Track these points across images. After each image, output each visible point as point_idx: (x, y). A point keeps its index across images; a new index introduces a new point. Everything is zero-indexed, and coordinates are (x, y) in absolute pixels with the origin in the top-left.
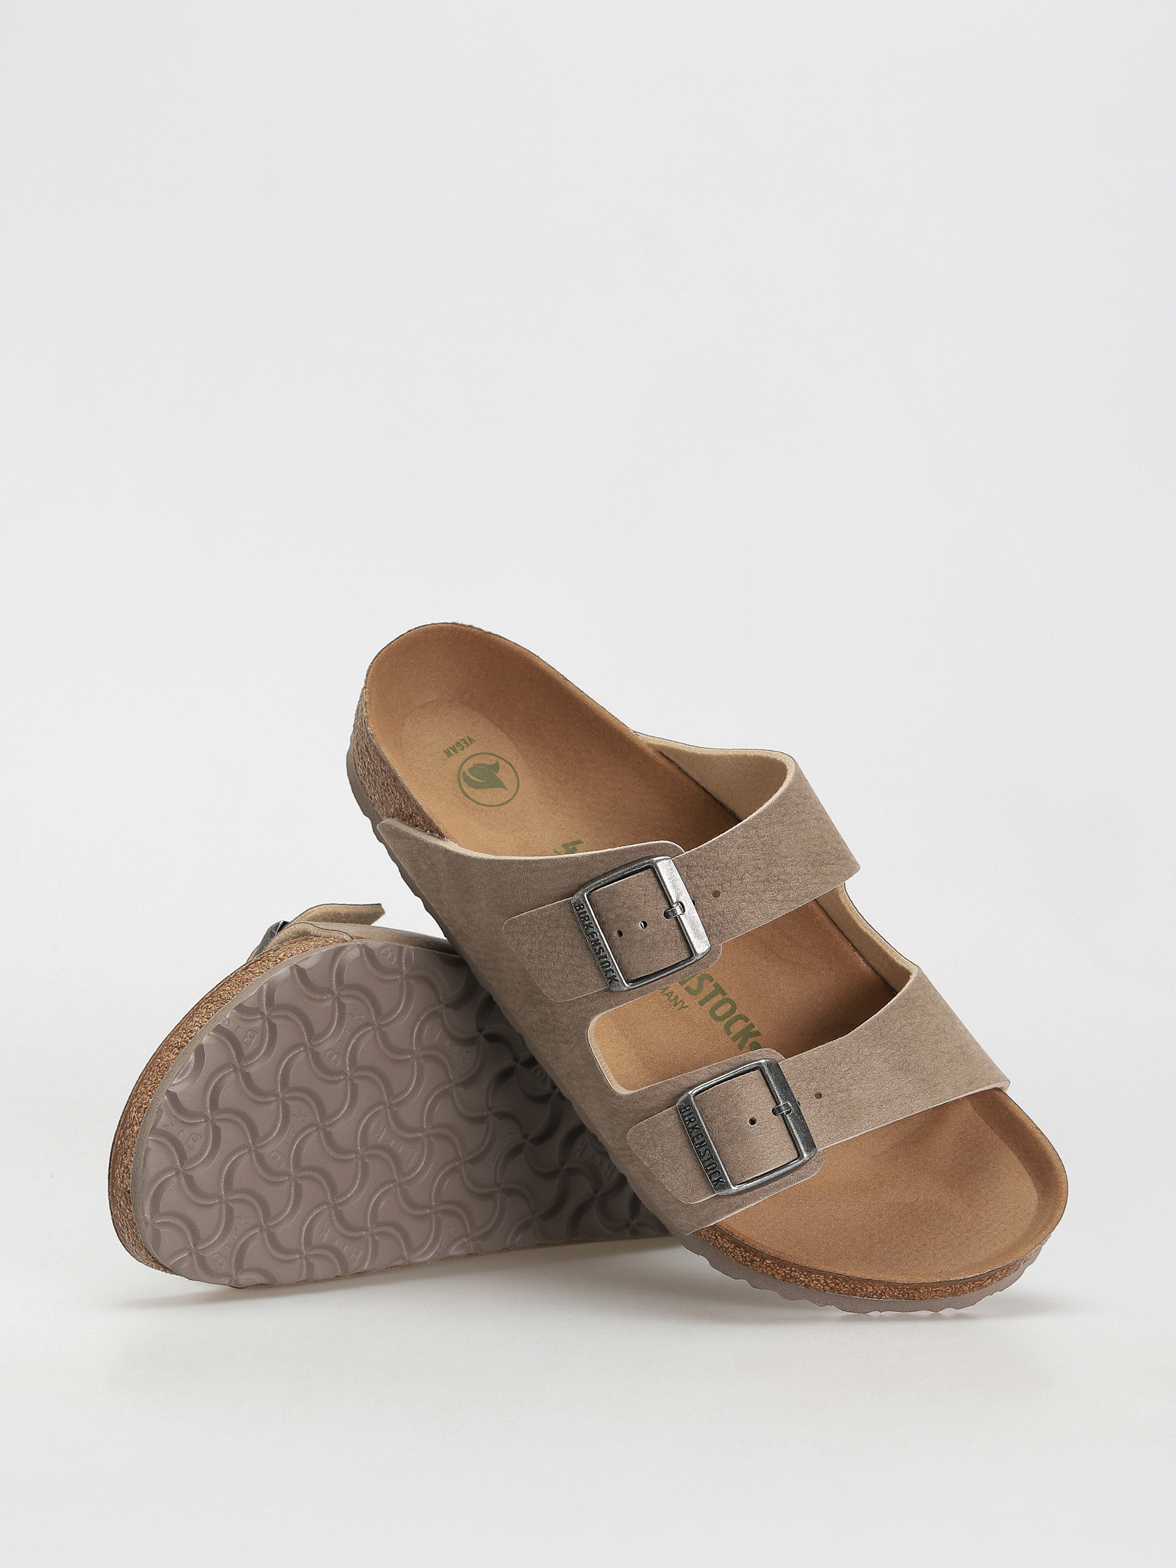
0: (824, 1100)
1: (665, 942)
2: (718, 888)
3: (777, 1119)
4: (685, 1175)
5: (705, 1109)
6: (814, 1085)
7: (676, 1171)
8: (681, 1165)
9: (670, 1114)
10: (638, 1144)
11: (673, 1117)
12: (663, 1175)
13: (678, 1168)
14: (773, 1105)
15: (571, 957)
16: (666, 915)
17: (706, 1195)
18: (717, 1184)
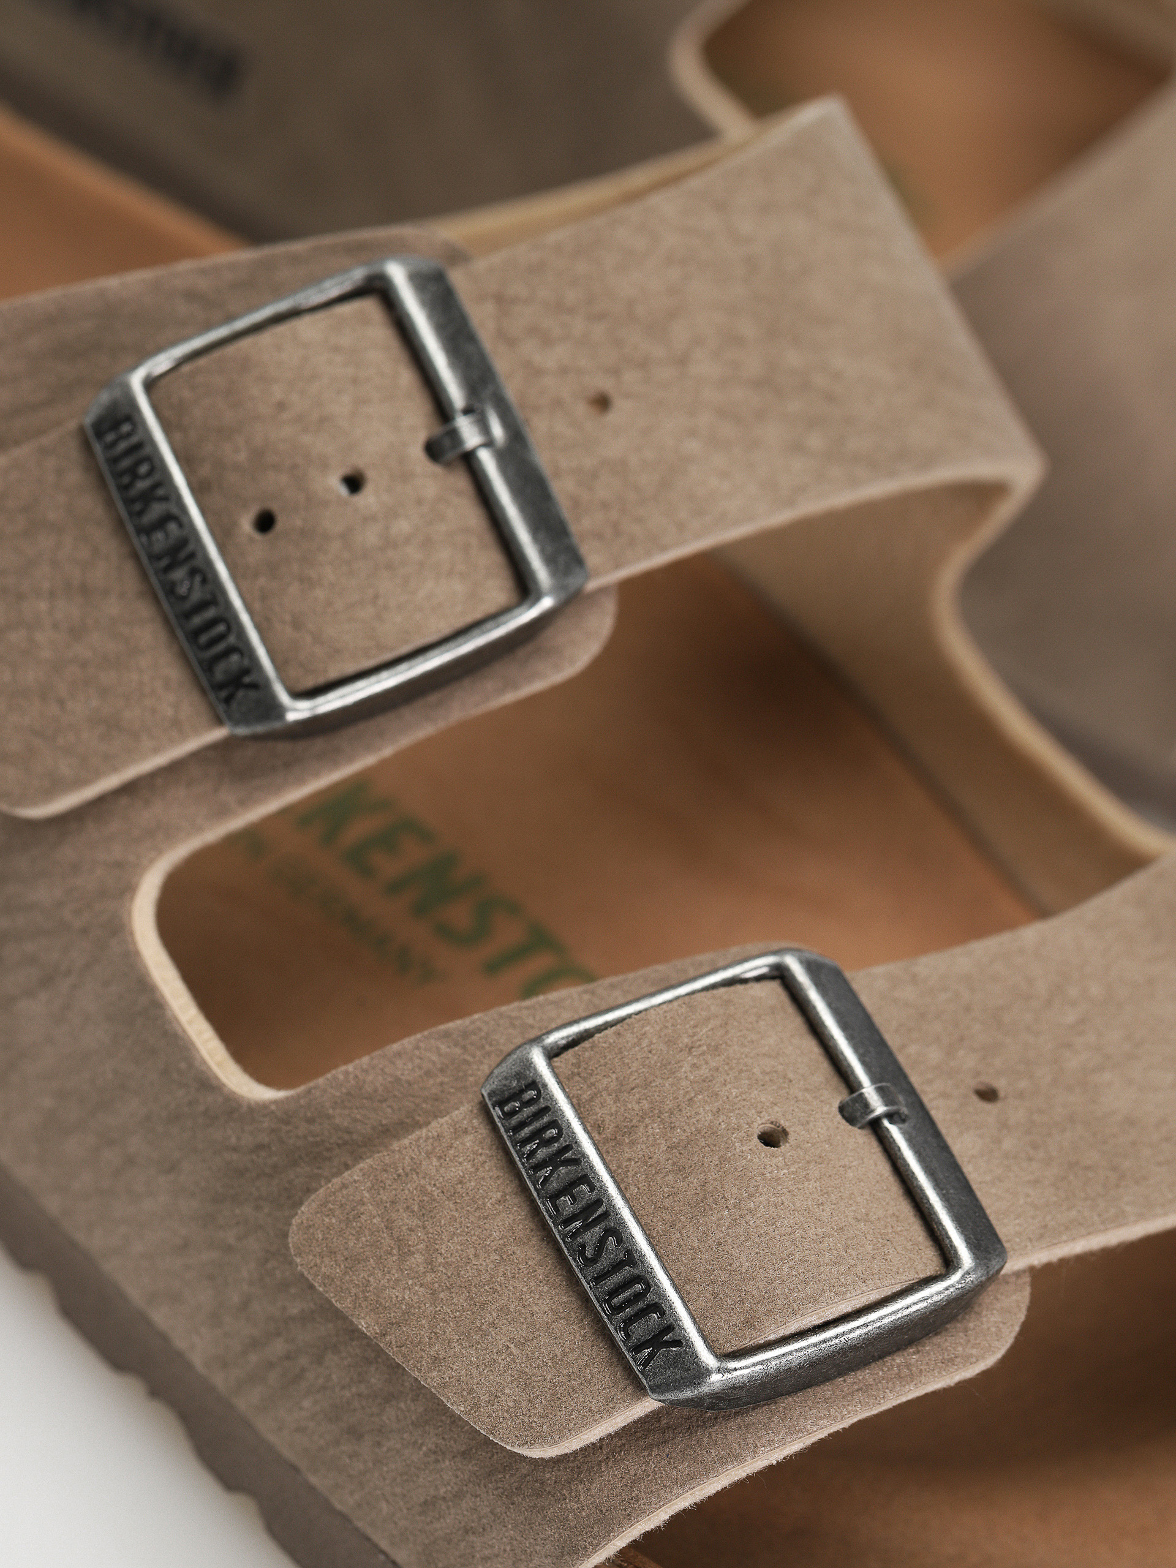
0: (1013, 1111)
1: (428, 543)
2: (604, 383)
3: (861, 1139)
4: (520, 1345)
5: (591, 1099)
6: (968, 1060)
7: (486, 1334)
8: (503, 1310)
9: (459, 1132)
10: (332, 1253)
11: (468, 1140)
12: (435, 1359)
13: (493, 1324)
14: (837, 1096)
15: (77, 632)
16: (433, 450)
17: (609, 1407)
18: (651, 1356)
